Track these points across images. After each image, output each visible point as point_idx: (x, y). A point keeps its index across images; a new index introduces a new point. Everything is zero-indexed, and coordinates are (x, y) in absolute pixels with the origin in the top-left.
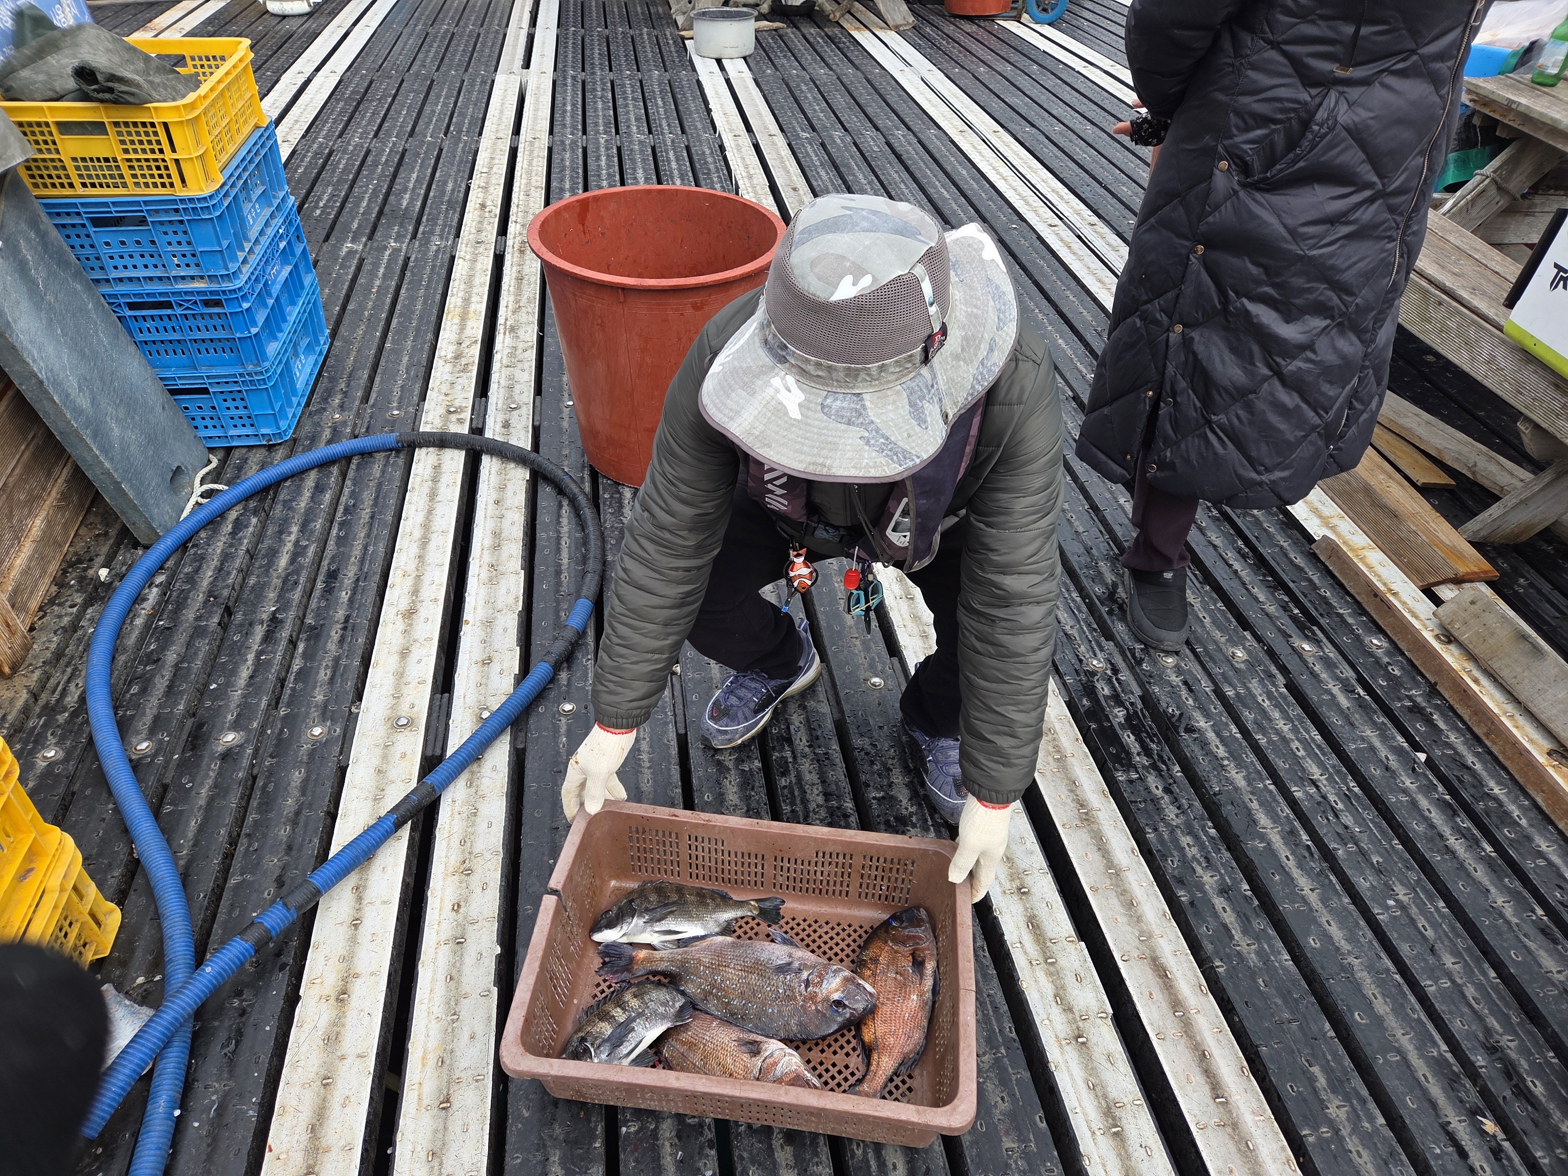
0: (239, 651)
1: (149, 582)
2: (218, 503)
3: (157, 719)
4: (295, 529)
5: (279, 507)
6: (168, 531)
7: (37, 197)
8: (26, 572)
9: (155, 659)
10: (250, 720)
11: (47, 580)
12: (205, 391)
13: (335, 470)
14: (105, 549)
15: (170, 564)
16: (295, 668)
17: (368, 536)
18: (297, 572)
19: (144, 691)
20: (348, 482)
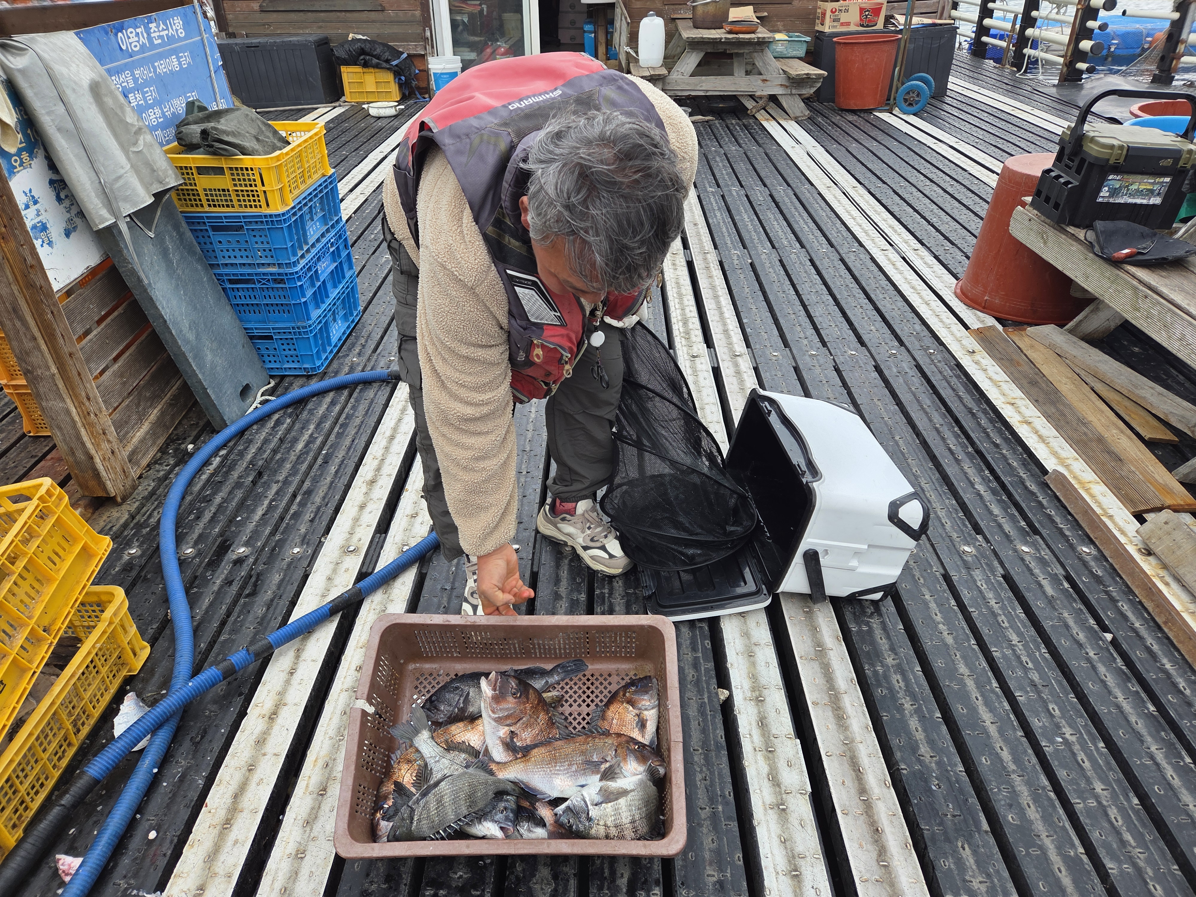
0: (259, 498)
1: (215, 454)
2: (267, 407)
3: (200, 536)
4: (312, 427)
5: (305, 413)
6: (233, 422)
7: (181, 212)
8: (143, 441)
9: (208, 500)
10: (257, 540)
11: (155, 449)
12: (270, 338)
13: (346, 393)
14: (194, 433)
15: (231, 444)
16: (292, 511)
17: (357, 433)
18: (307, 453)
19: (198, 518)
20: (352, 400)
